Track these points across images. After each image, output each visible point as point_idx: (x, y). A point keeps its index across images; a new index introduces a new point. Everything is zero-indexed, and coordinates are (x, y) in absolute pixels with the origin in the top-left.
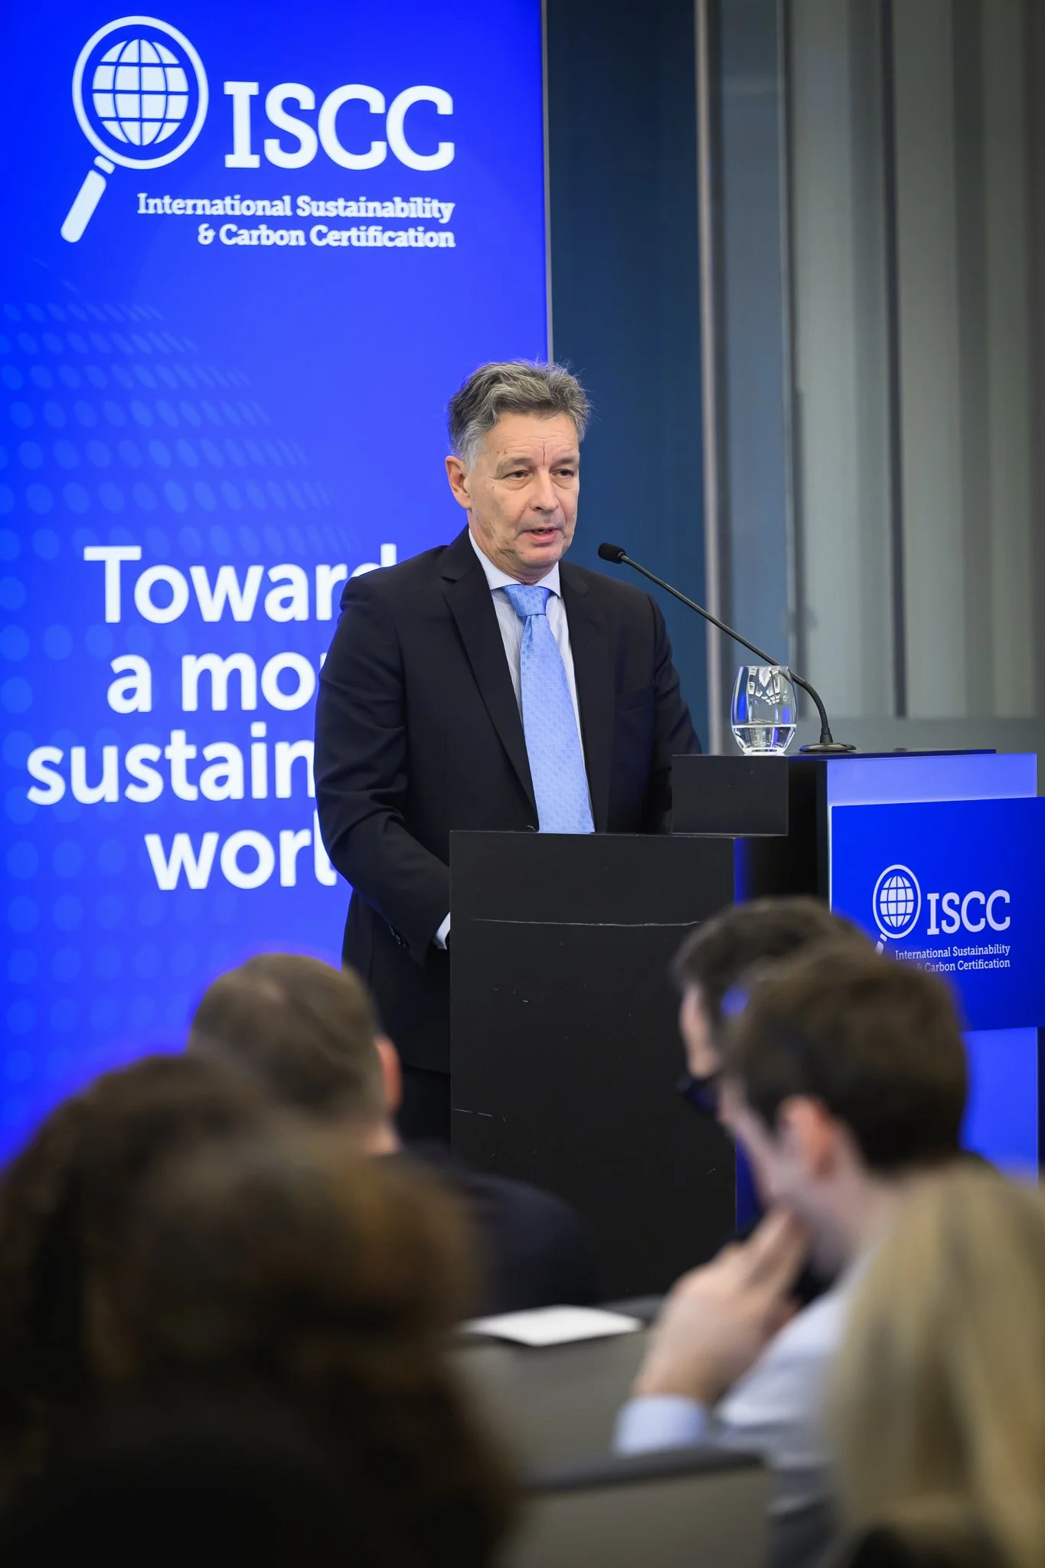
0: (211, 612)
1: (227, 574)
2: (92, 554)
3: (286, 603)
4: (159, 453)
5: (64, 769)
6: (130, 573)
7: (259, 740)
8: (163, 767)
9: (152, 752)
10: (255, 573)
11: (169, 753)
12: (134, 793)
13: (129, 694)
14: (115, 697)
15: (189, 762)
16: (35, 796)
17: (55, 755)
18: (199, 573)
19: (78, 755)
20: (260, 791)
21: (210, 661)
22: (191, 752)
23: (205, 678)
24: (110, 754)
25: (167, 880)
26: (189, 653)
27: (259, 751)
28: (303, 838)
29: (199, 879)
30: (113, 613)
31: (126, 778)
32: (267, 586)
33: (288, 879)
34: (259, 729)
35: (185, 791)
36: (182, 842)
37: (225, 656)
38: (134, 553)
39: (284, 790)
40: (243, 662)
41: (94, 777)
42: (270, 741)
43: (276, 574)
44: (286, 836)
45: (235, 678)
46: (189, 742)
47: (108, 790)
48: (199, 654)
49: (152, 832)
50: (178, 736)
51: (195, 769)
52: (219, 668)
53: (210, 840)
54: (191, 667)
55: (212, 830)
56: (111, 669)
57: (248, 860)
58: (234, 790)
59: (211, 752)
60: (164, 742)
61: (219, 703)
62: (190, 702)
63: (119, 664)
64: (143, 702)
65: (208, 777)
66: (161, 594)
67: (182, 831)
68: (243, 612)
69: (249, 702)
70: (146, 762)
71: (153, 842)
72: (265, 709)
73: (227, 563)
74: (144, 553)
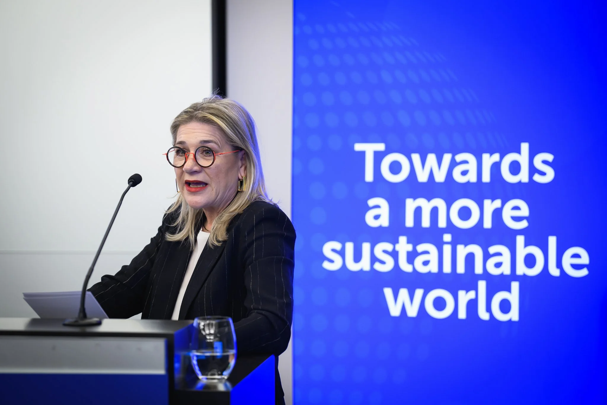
0: (422, 177)
1: (431, 158)
2: (359, 147)
3: (464, 173)
4: (396, 97)
5: (342, 253)
6: (379, 157)
7: (447, 243)
8: (394, 254)
9: (389, 247)
10: (447, 158)
11: (398, 247)
12: (378, 267)
13: (377, 217)
14: (370, 219)
15: (409, 253)
16: (326, 265)
17: (338, 246)
18: (416, 158)
19: (350, 247)
20: (447, 269)
21: (421, 202)
22: (410, 247)
23: (418, 211)
24: (366, 247)
25: (395, 311)
26: (410, 197)
27: (447, 249)
28: (472, 295)
29: (412, 312)
30: (369, 177)
31: (374, 259)
32: (453, 164)
33: (462, 314)
34: (447, 237)
35: (406, 267)
36: (404, 293)
37: (429, 200)
38: (381, 147)
39: (461, 269)
40: (440, 203)
41: (358, 258)
42: (454, 245)
43: (459, 158)
44: (461, 294)
45: (434, 212)
46: (408, 242)
47: (365, 264)
48: (415, 198)
49: (388, 286)
50: (403, 239)
51: (411, 257)
52: (426, 206)
53: (419, 293)
54: (411, 205)
55: (420, 287)
56: (367, 205)
57: (439, 304)
58: (433, 268)
59: (420, 248)
60: (395, 242)
61: (426, 223)
62: (409, 222)
63: (372, 202)
64: (384, 221)
65: (419, 261)
66: (395, 168)
67: (404, 287)
68: (440, 177)
69: (442, 223)
70: (385, 252)
71: (388, 292)
72: (451, 228)
73: (431, 152)
74: (387, 147)
